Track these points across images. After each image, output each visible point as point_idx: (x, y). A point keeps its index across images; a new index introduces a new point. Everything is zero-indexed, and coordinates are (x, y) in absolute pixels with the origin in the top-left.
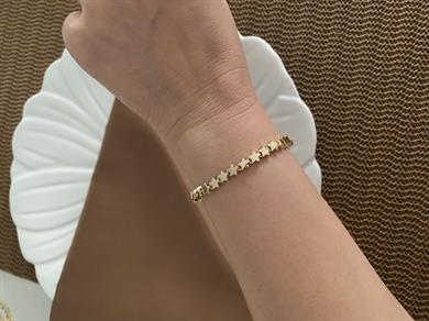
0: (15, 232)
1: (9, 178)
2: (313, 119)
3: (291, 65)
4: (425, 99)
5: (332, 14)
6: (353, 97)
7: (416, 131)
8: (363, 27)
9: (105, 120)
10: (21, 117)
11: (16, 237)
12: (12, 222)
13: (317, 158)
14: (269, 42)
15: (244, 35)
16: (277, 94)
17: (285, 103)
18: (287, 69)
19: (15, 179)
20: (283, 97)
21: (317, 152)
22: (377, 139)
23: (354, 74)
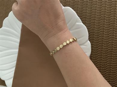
3: (78, 13)
4: (116, 21)
6: (96, 22)
7: (114, 30)
8: (97, 3)
15: (64, 6)
16: (75, 23)
17: (78, 25)
20: (77, 23)
22: (104, 33)
23: (96, 16)
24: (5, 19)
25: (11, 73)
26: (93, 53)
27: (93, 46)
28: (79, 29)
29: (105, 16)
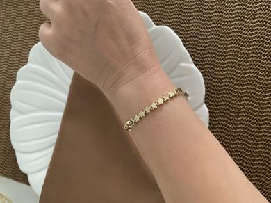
0: (15, 153)
1: (9, 120)
2: (202, 78)
3: (187, 43)
5: (213, 10)
6: (227, 63)
7: (269, 84)
8: (233, 18)
9: (70, 81)
10: (15, 80)
11: (15, 157)
12: (12, 148)
13: (206, 102)
14: (172, 29)
15: (157, 24)
16: (179, 63)
17: (184, 68)
18: (185, 46)
19: (13, 121)
20: (183, 64)
21: (205, 99)
22: (244, 89)
23: (228, 48)
24: (34, 46)
25: (41, 160)
28: (183, 78)
29: (250, 50)
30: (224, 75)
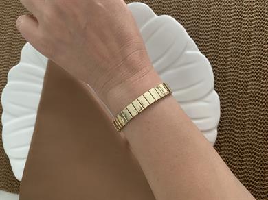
3: (189, 29)
6: (230, 49)
8: (232, 6)
20: (188, 52)
26: (225, 119)
27: (225, 104)
29: (251, 36)
30: (228, 61)
